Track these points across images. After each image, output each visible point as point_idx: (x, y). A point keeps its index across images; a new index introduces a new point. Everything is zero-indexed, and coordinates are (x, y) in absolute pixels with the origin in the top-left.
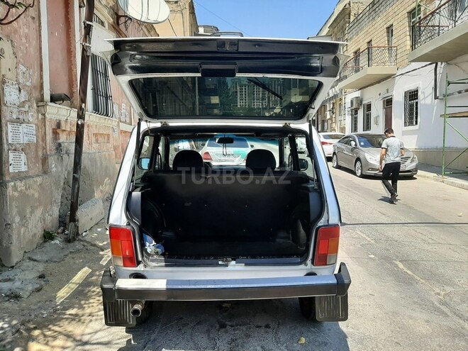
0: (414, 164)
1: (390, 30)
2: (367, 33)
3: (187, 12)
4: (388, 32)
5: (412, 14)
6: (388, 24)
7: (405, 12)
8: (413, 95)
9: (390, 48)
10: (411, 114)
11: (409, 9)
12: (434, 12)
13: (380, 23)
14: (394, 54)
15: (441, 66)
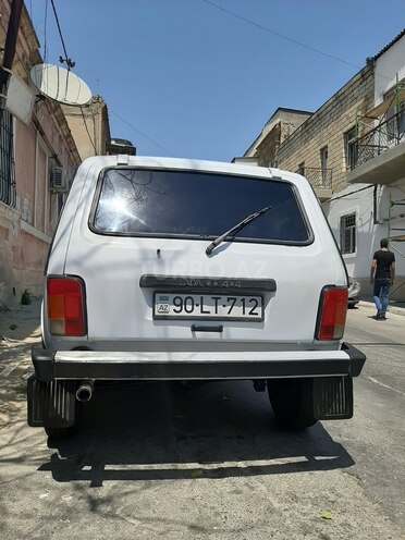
0: (356, 291)
1: (324, 152)
2: (299, 155)
3: (99, 119)
4: (322, 154)
5: (349, 134)
6: (323, 145)
7: (340, 133)
8: (349, 221)
9: (324, 170)
10: (348, 241)
11: (345, 130)
12: (375, 129)
13: (314, 146)
14: (328, 178)
15: (381, 190)
